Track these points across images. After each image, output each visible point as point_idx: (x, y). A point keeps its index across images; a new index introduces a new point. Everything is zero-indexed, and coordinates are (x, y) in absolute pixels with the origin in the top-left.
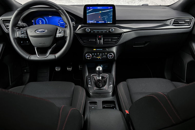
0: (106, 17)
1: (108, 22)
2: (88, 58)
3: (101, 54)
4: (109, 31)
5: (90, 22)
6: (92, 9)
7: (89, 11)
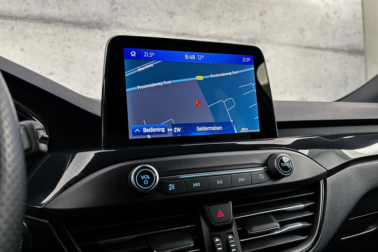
0: (229, 104)
1: (244, 130)
5: (145, 130)
6: (154, 59)
7: (140, 70)
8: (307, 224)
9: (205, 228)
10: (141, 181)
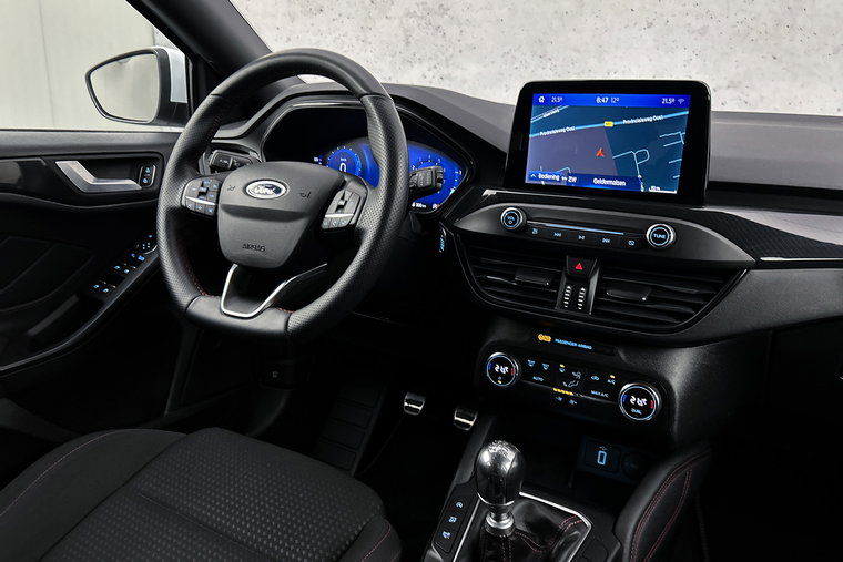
0: (641, 157)
1: (653, 189)
2: (495, 375)
3: (578, 375)
4: (642, 242)
5: (541, 176)
6: (562, 103)
7: (545, 115)
8: (689, 311)
9: (565, 280)
10: (507, 220)
